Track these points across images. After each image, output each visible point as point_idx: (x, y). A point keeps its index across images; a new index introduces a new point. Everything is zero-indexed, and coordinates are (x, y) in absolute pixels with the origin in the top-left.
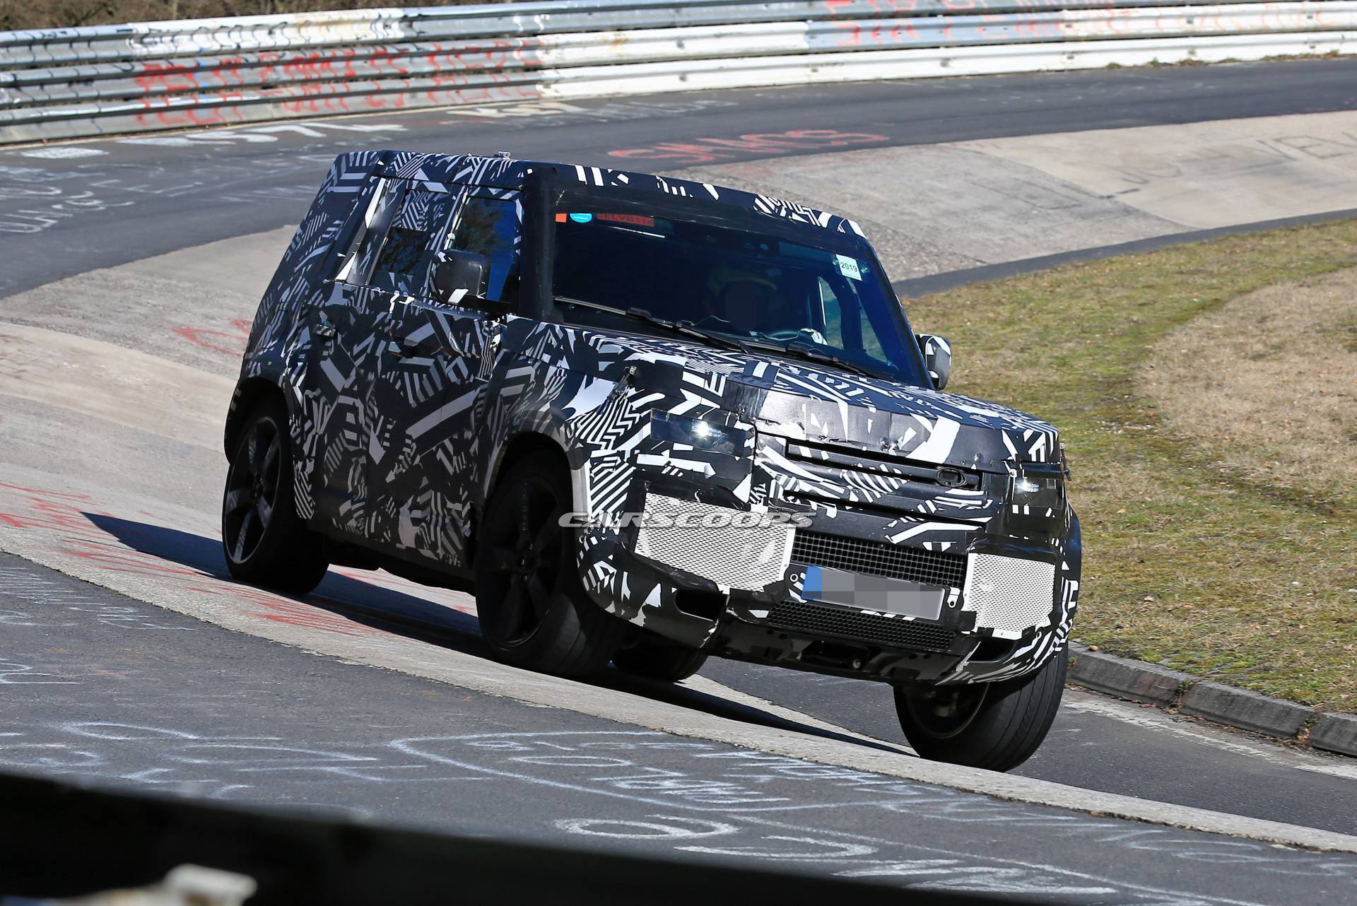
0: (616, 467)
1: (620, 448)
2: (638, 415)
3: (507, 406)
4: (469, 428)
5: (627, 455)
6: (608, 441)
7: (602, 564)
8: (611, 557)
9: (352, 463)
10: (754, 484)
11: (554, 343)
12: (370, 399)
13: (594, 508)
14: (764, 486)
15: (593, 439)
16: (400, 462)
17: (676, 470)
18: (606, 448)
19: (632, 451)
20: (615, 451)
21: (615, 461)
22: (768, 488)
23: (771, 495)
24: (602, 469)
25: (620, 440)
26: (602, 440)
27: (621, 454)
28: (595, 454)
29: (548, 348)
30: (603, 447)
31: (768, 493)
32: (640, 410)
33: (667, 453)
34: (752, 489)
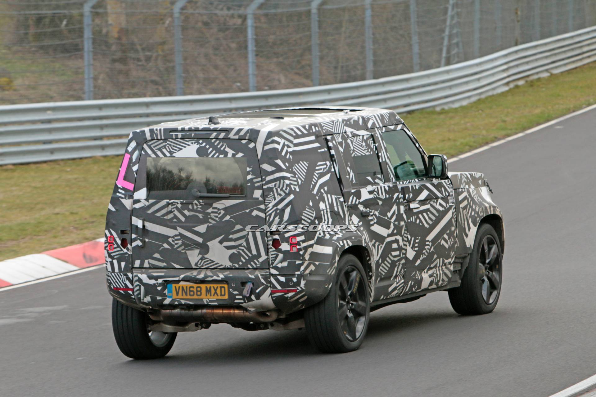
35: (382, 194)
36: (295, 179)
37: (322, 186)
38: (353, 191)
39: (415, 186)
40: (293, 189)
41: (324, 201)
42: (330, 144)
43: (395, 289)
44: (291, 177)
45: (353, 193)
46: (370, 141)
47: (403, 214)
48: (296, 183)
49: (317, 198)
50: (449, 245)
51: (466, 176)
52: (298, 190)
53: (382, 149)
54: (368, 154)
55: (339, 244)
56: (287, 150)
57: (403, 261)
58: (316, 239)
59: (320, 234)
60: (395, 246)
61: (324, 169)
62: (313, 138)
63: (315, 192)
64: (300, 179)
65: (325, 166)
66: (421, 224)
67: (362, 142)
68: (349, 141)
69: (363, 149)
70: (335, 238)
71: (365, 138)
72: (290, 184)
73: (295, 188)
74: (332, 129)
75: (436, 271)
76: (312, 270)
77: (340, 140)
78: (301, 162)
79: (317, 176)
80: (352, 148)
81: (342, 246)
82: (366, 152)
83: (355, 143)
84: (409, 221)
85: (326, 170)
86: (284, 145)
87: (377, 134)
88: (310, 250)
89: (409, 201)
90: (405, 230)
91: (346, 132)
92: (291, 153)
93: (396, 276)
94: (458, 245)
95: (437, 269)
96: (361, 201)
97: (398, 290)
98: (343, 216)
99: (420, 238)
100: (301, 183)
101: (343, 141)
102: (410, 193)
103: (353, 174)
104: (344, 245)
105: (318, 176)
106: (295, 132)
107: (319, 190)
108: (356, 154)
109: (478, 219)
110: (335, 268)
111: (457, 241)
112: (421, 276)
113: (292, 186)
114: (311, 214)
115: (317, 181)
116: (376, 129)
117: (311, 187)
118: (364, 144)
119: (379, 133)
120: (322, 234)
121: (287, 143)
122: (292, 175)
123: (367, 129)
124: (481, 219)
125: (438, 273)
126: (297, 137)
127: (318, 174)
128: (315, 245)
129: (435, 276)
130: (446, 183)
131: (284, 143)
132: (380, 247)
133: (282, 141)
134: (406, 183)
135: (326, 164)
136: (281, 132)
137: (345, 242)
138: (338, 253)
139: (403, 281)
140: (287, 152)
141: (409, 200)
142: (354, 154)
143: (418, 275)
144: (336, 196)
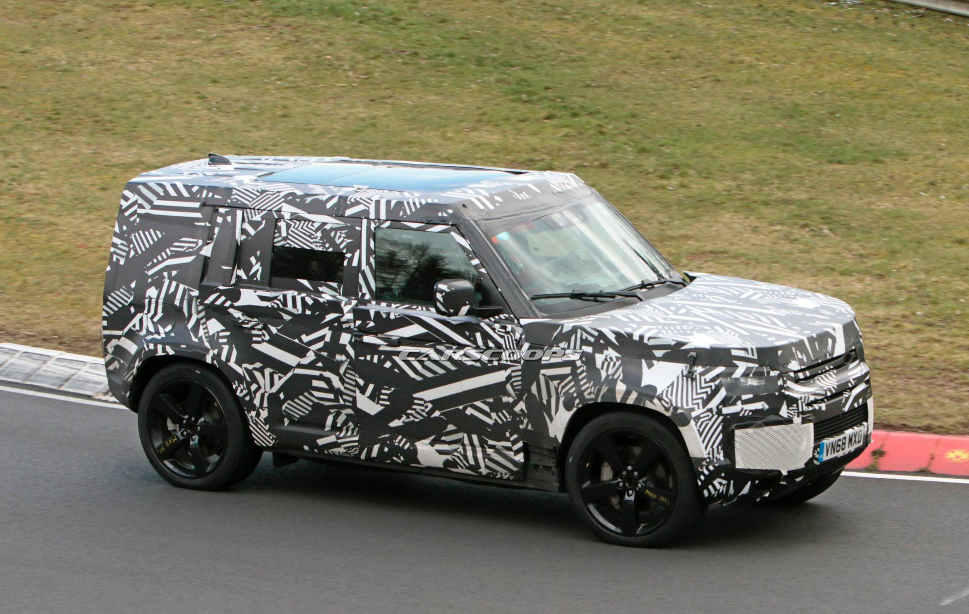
0: (710, 419)
1: (709, 406)
2: (712, 384)
3: (556, 382)
4: (509, 395)
5: (715, 410)
6: (698, 404)
7: (719, 480)
8: (723, 475)
9: (331, 413)
10: (789, 406)
11: (592, 340)
12: (345, 372)
13: (706, 448)
14: (795, 405)
15: (687, 405)
16: (412, 414)
17: (747, 412)
18: (699, 408)
19: (717, 407)
20: (705, 410)
21: (708, 416)
22: (798, 406)
23: (800, 410)
24: (702, 423)
25: (706, 402)
26: (693, 404)
27: (710, 410)
28: (694, 414)
29: (585, 342)
30: (696, 408)
31: (798, 410)
32: (713, 380)
33: (739, 403)
34: (788, 409)
35: (295, 306)
36: (127, 249)
37: (169, 268)
38: (221, 288)
39: (388, 314)
40: (114, 260)
41: (159, 287)
42: (220, 220)
43: (335, 445)
44: (122, 244)
45: (219, 290)
46: (338, 234)
47: (345, 346)
48: (124, 254)
49: (150, 280)
50: (495, 420)
51: (596, 334)
52: (122, 262)
53: (360, 248)
54: (321, 249)
55: (148, 346)
56: (136, 210)
57: (350, 411)
58: (126, 330)
59: (134, 326)
60: (322, 384)
61: (189, 248)
62: (197, 205)
63: (151, 272)
64: (136, 251)
65: (194, 245)
66: (396, 370)
67: (316, 231)
68: (282, 225)
69: (312, 241)
70: (149, 338)
71: (328, 227)
72: (115, 253)
73: (118, 260)
74: (250, 202)
75: (465, 450)
76: (116, 368)
77: (257, 218)
78: (151, 231)
79: (169, 253)
80: (284, 234)
81: (150, 350)
82: (317, 246)
83: (297, 229)
84: (362, 358)
85: (191, 250)
86: (135, 203)
87: (361, 227)
88: (114, 342)
89: (364, 330)
90: (347, 368)
91: (279, 211)
92: (140, 216)
93: (334, 427)
94: (530, 427)
95: (469, 448)
96: (236, 304)
97: (345, 448)
98: (187, 315)
99: (393, 389)
100: (134, 256)
101: (264, 222)
102: (370, 320)
103: (260, 268)
104: (156, 350)
105: (171, 255)
106: (166, 191)
107: (160, 272)
108: (288, 243)
109: (577, 401)
110: (132, 374)
111: (526, 421)
112: (412, 444)
113: (115, 257)
114: (126, 298)
115: (164, 260)
116: (365, 221)
117: (149, 265)
118: (319, 234)
119: (368, 227)
120: (138, 327)
121: (141, 201)
122: (125, 243)
123: (340, 216)
124: (585, 403)
125: (470, 454)
126: (167, 197)
127: (171, 251)
128: (123, 339)
129: (458, 457)
130: (494, 329)
131: (137, 201)
132: (276, 377)
133: (133, 197)
134: (397, 307)
135: (197, 243)
136: (141, 187)
137: (160, 347)
138: (140, 357)
139: (357, 438)
140: (135, 213)
141: (362, 329)
142: (283, 243)
143: (403, 442)
144: (186, 287)
